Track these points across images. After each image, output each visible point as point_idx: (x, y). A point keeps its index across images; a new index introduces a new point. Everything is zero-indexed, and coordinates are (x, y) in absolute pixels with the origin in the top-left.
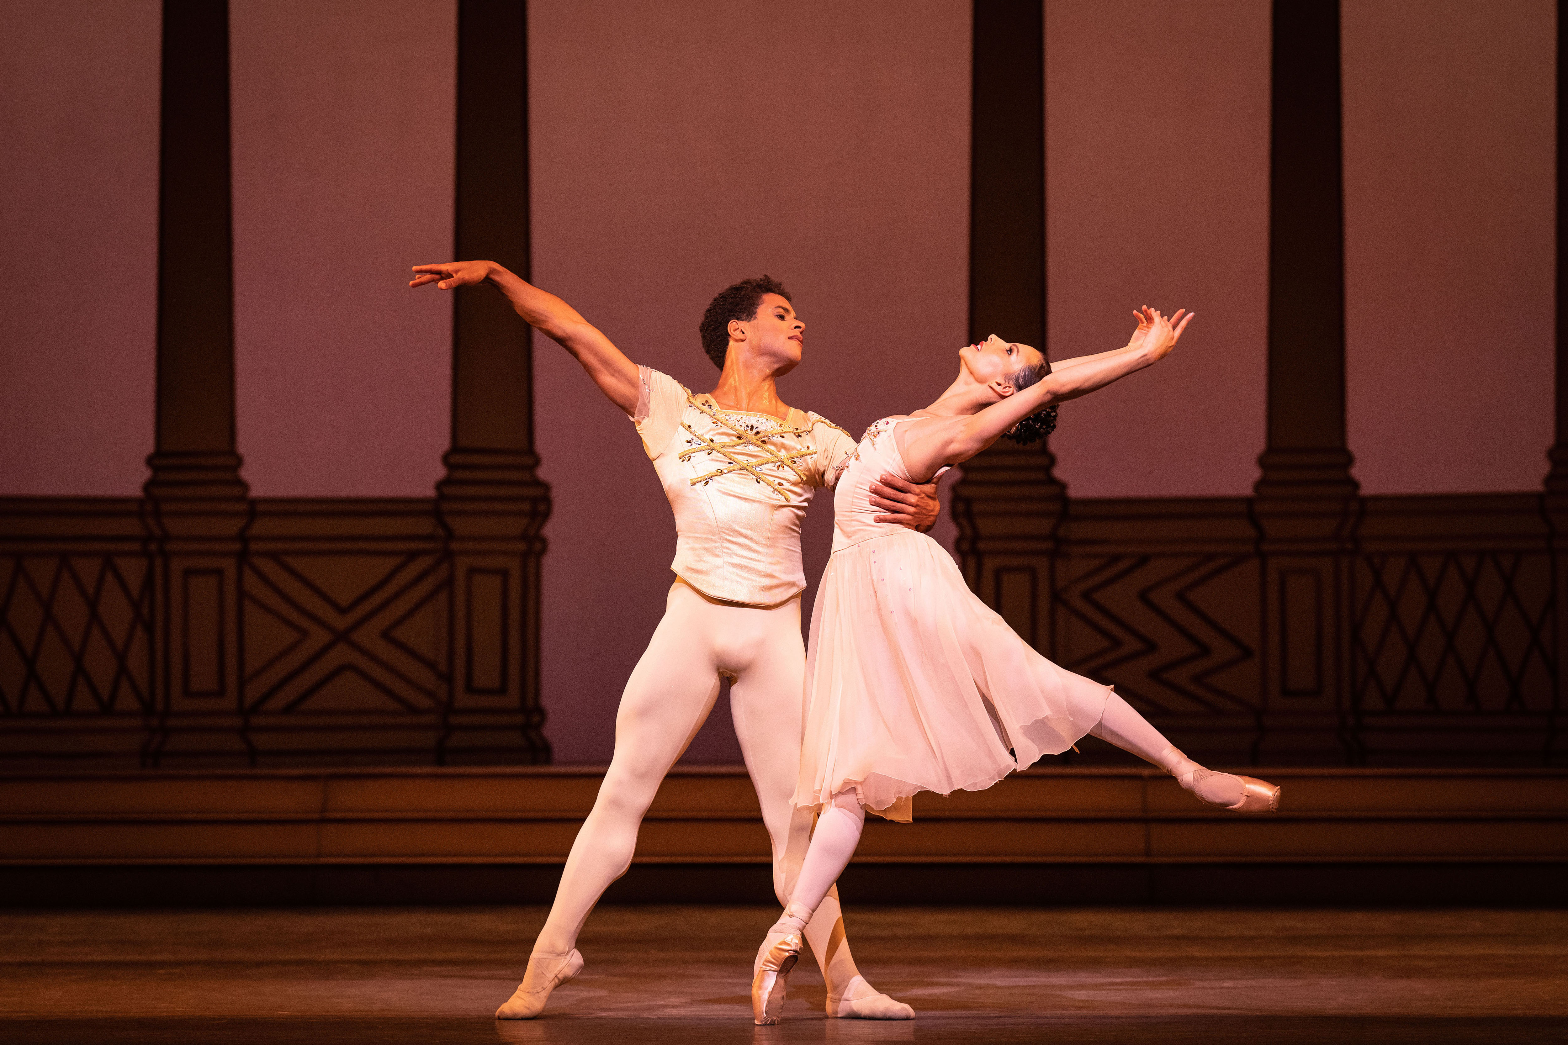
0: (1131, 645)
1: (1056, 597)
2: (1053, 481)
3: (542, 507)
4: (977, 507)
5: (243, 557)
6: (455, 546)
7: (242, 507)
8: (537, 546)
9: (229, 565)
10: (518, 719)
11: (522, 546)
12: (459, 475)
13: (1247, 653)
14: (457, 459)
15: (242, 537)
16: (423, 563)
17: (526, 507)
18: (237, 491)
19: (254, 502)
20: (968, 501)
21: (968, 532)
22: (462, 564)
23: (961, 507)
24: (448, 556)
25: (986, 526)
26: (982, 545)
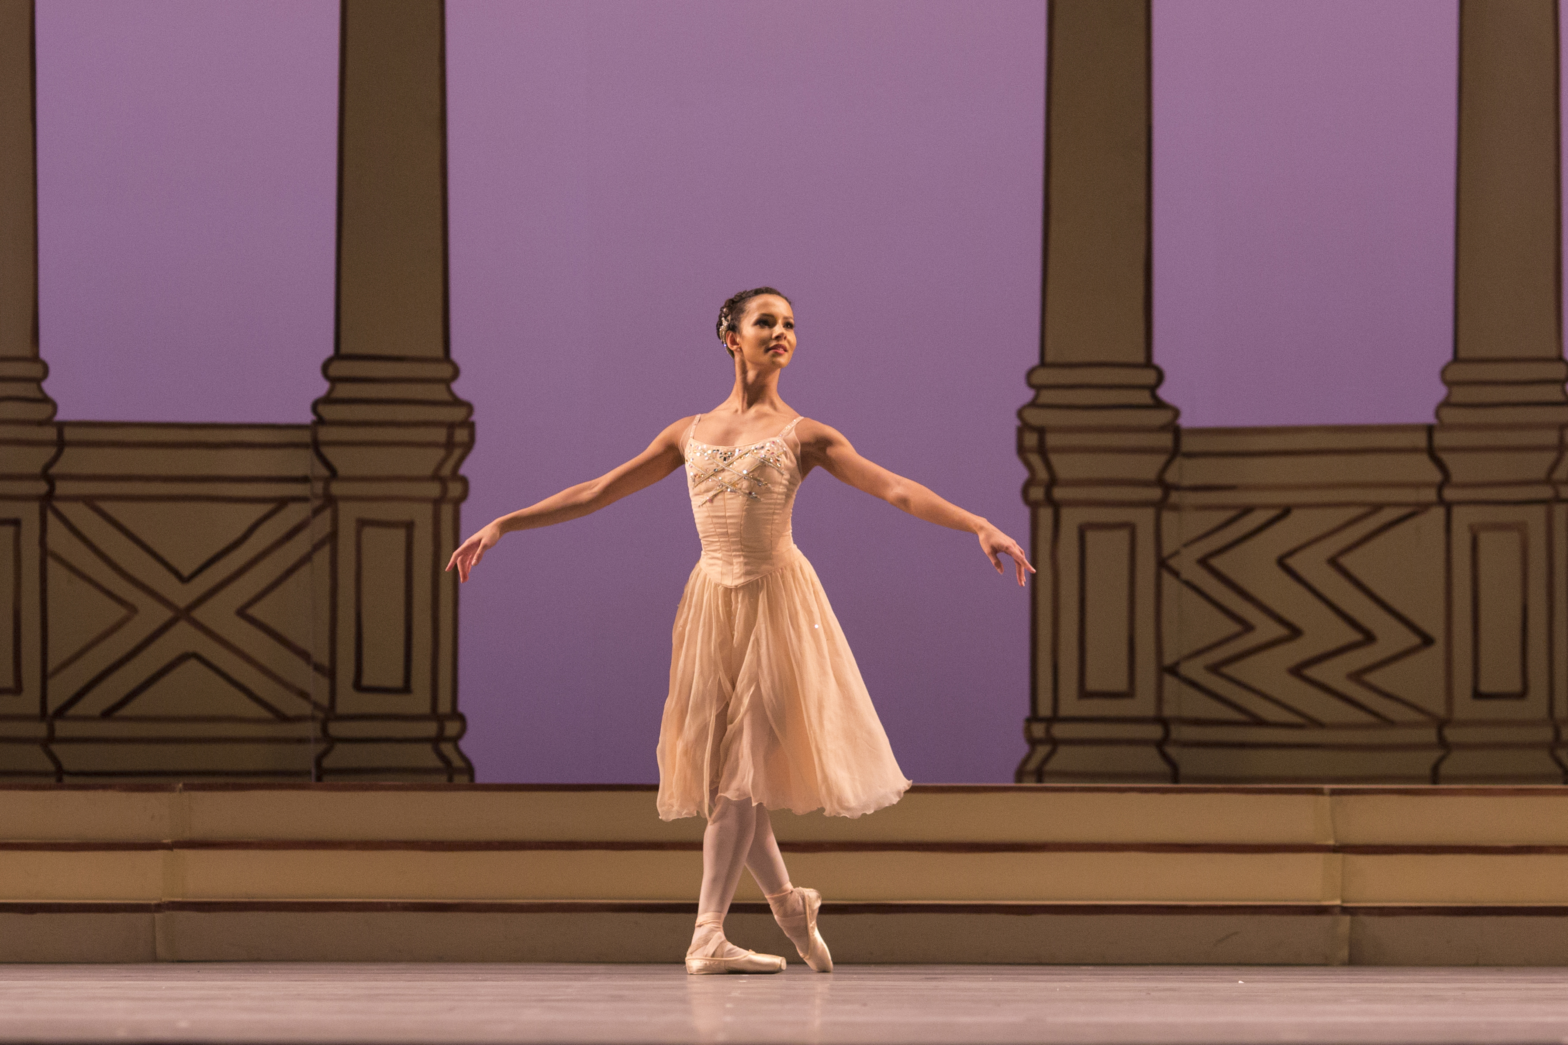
0: (1267, 629)
1: (1162, 564)
2: (1159, 404)
3: (461, 435)
4: (1052, 440)
5: (47, 500)
6: (336, 489)
7: (50, 433)
8: (455, 489)
9: (29, 513)
10: (430, 729)
11: (433, 490)
12: (345, 390)
13: (1427, 641)
14: (341, 369)
15: (47, 476)
16: (294, 514)
17: (440, 435)
18: (40, 412)
19: (61, 426)
20: (1041, 431)
21: (1042, 474)
22: (348, 513)
23: (1031, 439)
24: (330, 501)
25: (1064, 465)
26: (1059, 493)
